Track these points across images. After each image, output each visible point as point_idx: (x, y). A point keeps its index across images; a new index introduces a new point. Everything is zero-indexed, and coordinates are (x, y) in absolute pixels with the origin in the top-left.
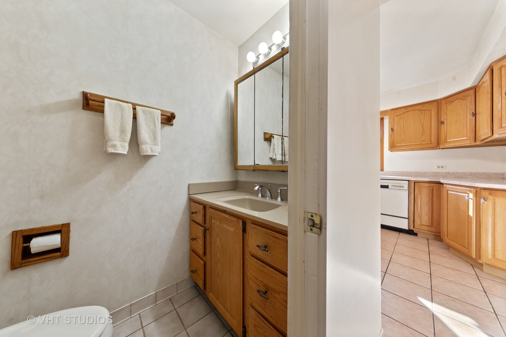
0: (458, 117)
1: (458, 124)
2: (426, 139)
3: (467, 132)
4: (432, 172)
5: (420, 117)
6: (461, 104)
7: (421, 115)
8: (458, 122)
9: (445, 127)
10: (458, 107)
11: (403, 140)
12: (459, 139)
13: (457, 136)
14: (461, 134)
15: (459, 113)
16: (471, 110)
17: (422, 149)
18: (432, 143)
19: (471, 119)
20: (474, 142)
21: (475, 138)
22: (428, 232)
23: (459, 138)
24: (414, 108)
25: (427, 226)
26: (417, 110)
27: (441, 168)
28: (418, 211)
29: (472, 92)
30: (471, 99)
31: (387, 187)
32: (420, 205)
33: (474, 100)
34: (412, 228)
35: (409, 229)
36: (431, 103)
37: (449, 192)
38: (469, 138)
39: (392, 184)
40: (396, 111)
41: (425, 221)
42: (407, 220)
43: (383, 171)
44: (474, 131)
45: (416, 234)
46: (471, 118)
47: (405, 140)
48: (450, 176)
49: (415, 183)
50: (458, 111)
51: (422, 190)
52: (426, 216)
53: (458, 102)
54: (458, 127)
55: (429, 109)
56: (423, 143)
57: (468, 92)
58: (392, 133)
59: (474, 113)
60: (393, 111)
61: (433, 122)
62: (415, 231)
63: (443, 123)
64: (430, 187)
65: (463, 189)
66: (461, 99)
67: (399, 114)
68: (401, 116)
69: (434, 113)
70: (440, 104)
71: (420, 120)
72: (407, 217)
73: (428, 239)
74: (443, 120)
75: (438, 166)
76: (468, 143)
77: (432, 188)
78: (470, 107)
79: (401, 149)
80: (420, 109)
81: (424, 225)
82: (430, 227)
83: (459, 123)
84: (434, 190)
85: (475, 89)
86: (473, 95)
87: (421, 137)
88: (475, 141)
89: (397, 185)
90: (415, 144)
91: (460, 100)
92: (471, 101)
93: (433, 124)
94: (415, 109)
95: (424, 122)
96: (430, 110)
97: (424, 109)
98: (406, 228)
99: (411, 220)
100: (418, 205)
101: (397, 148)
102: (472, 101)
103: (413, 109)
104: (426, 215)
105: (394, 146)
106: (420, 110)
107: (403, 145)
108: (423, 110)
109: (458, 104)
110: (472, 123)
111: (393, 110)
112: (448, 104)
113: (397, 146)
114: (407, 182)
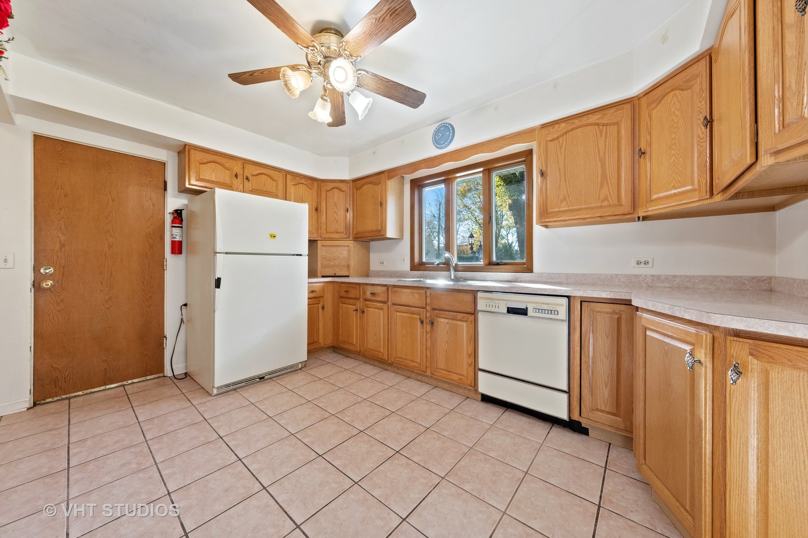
0: (673, 136)
1: (673, 152)
2: (610, 195)
3: (692, 171)
4: (626, 276)
5: (597, 142)
6: (679, 102)
7: (599, 137)
8: (673, 147)
9: (648, 164)
10: (673, 109)
11: (564, 199)
12: (676, 191)
13: (672, 185)
14: (680, 179)
15: (675, 126)
16: (701, 113)
17: (603, 220)
18: (621, 205)
19: (702, 136)
20: (708, 196)
21: (710, 186)
22: (609, 429)
23: (676, 189)
24: (585, 121)
25: (608, 413)
26: (592, 124)
27: (643, 265)
28: (588, 374)
29: (703, 66)
30: (701, 84)
31: (523, 312)
32: (592, 359)
33: (708, 86)
34: (576, 417)
35: (570, 418)
36: (618, 107)
37: (648, 333)
38: (696, 186)
39: (535, 305)
40: (551, 129)
41: (604, 400)
42: (565, 396)
43: (532, 272)
44: (708, 168)
45: (584, 431)
46: (701, 134)
47: (568, 199)
48: (661, 285)
49: (583, 303)
50: (673, 120)
51: (597, 321)
52: (606, 387)
53: (673, 97)
54: (674, 161)
55: (615, 121)
56: (604, 204)
57: (695, 67)
58: (543, 182)
59: (708, 117)
60: (544, 130)
61: (623, 152)
62: (585, 423)
63: (644, 153)
64: (614, 313)
65: (679, 329)
66: (679, 90)
67: (556, 136)
68: (561, 140)
69: (625, 132)
70: (637, 109)
71: (598, 148)
72: (565, 388)
73: (610, 444)
74: (643, 147)
75: (637, 260)
76: (694, 202)
77: (617, 316)
78: (700, 105)
79: (559, 219)
80: (597, 121)
81: (602, 411)
82: (615, 415)
83: (675, 150)
84: (623, 321)
85: (709, 57)
86: (705, 74)
87: (600, 190)
88: (712, 194)
89: (545, 307)
90: (588, 206)
91: (677, 92)
92: (702, 88)
93: (623, 158)
94: (587, 122)
95: (605, 153)
96: (617, 124)
97: (605, 121)
98: (564, 416)
99: (575, 395)
100: (589, 359)
101: (553, 217)
102: (704, 89)
103: (584, 123)
104: (606, 385)
105: (547, 213)
106: (598, 125)
107: (563, 209)
108: (603, 125)
109: (674, 103)
110: (703, 146)
111: (544, 126)
112: (653, 106)
113: (552, 213)
114: (565, 300)
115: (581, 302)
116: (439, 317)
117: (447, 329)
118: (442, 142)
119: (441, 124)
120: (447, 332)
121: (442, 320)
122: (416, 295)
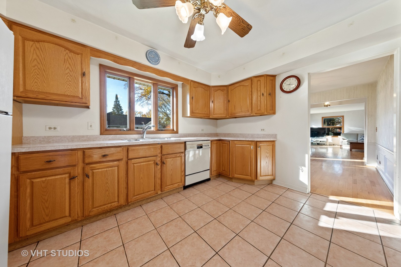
31: (201, 147)
36: (208, 87)
37: (237, 145)
56: (205, 113)
60: (192, 82)
87: (205, 109)
90: (202, 113)
99: (210, 169)
101: (195, 114)
107: (197, 112)
112: (215, 91)
115: (211, 141)
116: (167, 158)
117: (172, 163)
118: (154, 61)
119: (151, 50)
120: (172, 165)
121: (169, 159)
122: (152, 149)
